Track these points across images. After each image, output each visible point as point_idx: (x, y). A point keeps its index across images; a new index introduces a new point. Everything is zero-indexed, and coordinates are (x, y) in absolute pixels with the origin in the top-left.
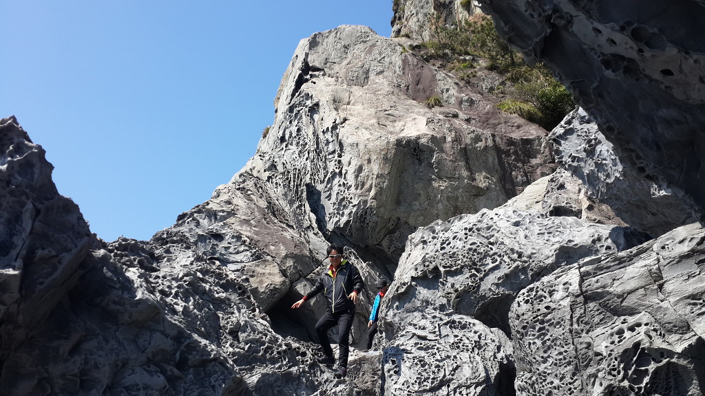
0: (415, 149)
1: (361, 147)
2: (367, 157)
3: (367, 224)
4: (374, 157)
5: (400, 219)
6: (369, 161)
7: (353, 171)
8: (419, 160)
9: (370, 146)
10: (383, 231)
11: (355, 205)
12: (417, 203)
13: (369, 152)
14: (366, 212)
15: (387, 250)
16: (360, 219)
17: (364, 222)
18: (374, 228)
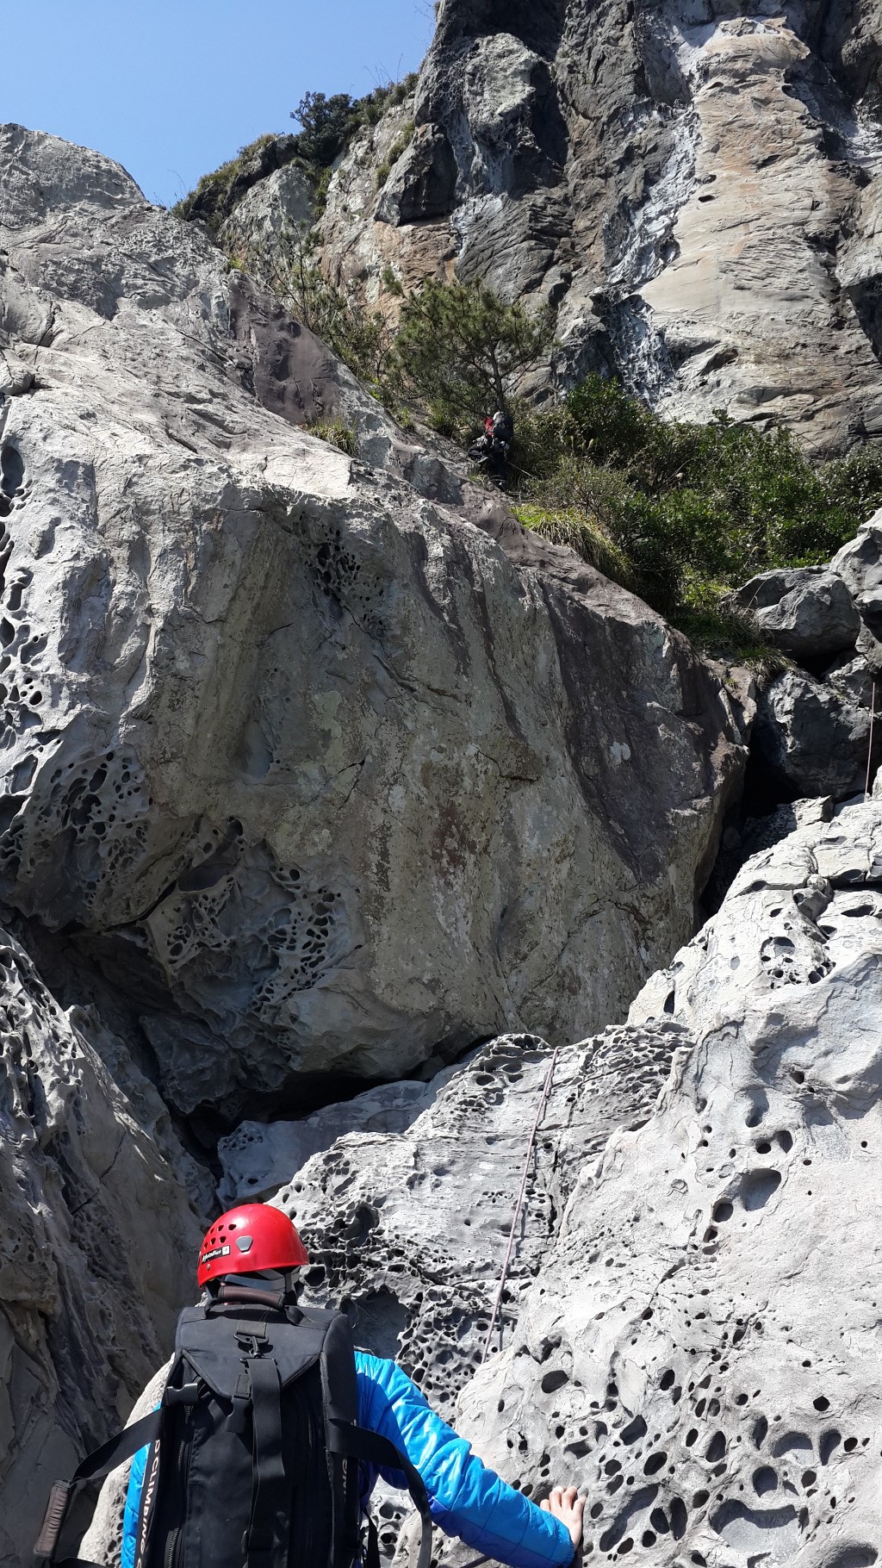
0: (323, 554)
1: (108, 486)
2: (129, 531)
3: (100, 828)
4: (161, 540)
5: (237, 827)
6: (138, 552)
7: (60, 576)
8: (336, 600)
9: (152, 487)
10: (164, 871)
11: (53, 733)
12: (312, 769)
13: (141, 512)
14: (101, 775)
15: (164, 956)
16: (69, 800)
17: (83, 816)
18: (123, 853)
